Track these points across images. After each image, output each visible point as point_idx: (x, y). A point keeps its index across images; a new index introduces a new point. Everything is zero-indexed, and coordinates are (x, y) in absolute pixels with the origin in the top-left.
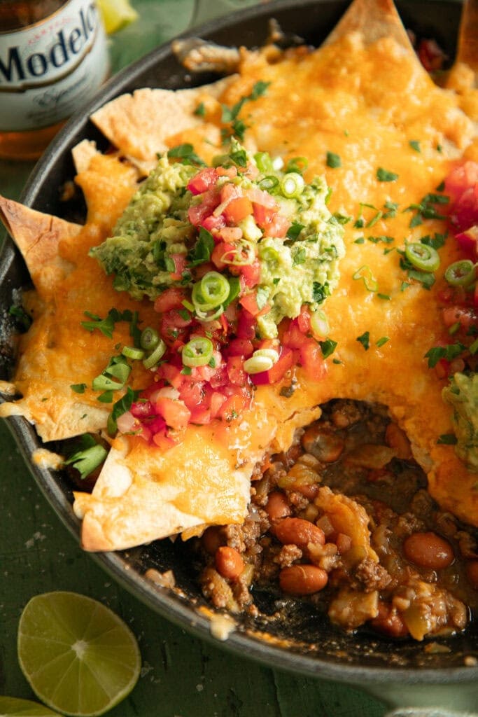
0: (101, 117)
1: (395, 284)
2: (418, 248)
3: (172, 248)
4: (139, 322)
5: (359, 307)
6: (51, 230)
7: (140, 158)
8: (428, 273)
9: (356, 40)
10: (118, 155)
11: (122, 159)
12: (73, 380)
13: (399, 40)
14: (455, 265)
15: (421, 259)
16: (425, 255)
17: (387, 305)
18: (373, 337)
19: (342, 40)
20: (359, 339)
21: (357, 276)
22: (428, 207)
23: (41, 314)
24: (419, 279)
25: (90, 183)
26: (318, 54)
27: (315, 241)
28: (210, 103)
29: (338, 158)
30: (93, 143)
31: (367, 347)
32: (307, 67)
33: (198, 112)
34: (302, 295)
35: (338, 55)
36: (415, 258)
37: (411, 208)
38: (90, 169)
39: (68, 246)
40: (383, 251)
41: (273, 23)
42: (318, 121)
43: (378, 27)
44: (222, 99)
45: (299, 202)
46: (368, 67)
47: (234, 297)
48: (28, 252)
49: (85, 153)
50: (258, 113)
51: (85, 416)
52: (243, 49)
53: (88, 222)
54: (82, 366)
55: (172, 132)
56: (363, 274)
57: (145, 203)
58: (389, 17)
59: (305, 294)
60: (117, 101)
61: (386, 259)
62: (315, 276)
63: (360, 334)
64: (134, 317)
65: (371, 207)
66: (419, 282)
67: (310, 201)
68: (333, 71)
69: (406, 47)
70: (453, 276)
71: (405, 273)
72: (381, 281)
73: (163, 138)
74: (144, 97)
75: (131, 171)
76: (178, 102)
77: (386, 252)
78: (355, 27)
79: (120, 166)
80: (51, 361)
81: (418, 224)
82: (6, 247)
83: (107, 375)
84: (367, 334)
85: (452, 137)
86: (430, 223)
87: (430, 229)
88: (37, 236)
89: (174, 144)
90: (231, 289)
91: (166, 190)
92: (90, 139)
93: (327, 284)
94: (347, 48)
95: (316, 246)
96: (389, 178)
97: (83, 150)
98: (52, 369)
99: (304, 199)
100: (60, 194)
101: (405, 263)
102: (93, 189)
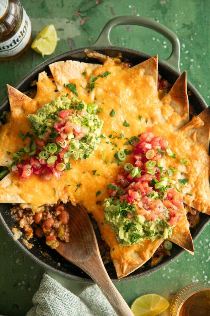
0: (51, 66)
1: (110, 160)
2: (122, 153)
3: (47, 129)
4: (34, 139)
5: (97, 162)
6: (22, 98)
7: (59, 84)
8: (121, 161)
9: (142, 72)
10: (53, 80)
11: (53, 82)
12: (8, 149)
13: (155, 79)
14: (129, 164)
15: (120, 157)
16: (122, 156)
17: (105, 165)
18: (97, 173)
19: (138, 70)
20: (93, 171)
21: (101, 153)
22: (132, 141)
23: (9, 122)
24: (117, 162)
25: (40, 87)
26: (129, 70)
27: (89, 144)
28: (89, 72)
29: (115, 113)
30: (46, 73)
31: (94, 174)
32: (124, 72)
33: (84, 74)
34: (79, 156)
35: (134, 74)
36: (119, 156)
37: (127, 139)
38: (42, 81)
39: (25, 105)
40: (112, 148)
41: (120, 53)
42: (116, 97)
43: (150, 71)
44: (94, 72)
45: (91, 129)
46: (141, 83)
47: (58, 152)
48: (12, 103)
49: (43, 76)
50: (101, 83)
51: (7, 161)
52: (108, 56)
53: (34, 99)
54: (12, 147)
55: (72, 78)
56: (103, 154)
57: (48, 109)
58: (155, 70)
59: (80, 156)
60: (59, 62)
61: (112, 151)
62: (85, 152)
63: (94, 170)
64: (33, 137)
65: (116, 133)
66: (117, 163)
67: (95, 130)
68: (130, 79)
69: (155, 82)
70: (126, 167)
71: (114, 158)
72: (107, 157)
73: (69, 79)
74: (69, 63)
75: (54, 87)
76: (80, 67)
77: (113, 149)
78: (144, 67)
79: (51, 83)
80: (5, 140)
81: (127, 145)
82: (6, 100)
83: (17, 154)
84: (96, 171)
85: (152, 119)
86: (130, 146)
87: (129, 148)
88: (17, 100)
89: (71, 82)
90: (57, 150)
91: (56, 107)
92: (46, 72)
93: (89, 155)
94: (138, 73)
95: (88, 146)
96: (126, 126)
97: (42, 75)
98: (4, 142)
99: (93, 128)
100: (30, 84)
101: (116, 156)
102: (40, 89)
